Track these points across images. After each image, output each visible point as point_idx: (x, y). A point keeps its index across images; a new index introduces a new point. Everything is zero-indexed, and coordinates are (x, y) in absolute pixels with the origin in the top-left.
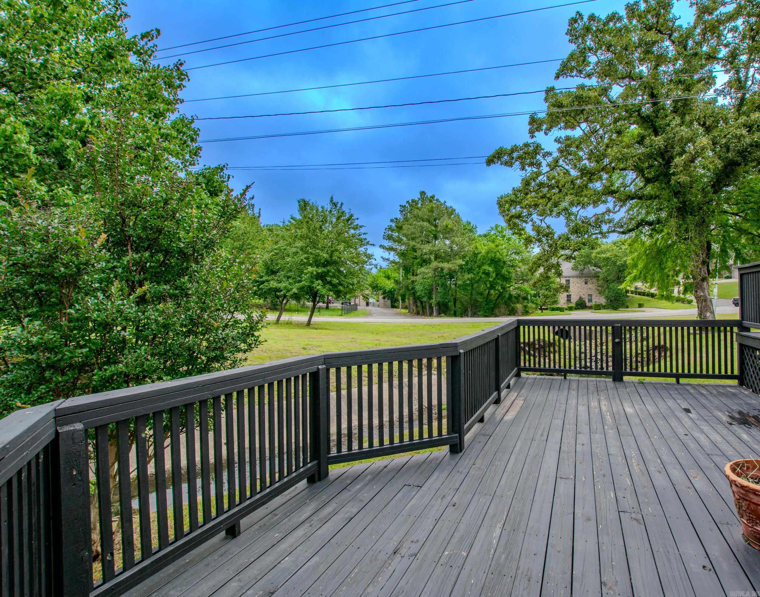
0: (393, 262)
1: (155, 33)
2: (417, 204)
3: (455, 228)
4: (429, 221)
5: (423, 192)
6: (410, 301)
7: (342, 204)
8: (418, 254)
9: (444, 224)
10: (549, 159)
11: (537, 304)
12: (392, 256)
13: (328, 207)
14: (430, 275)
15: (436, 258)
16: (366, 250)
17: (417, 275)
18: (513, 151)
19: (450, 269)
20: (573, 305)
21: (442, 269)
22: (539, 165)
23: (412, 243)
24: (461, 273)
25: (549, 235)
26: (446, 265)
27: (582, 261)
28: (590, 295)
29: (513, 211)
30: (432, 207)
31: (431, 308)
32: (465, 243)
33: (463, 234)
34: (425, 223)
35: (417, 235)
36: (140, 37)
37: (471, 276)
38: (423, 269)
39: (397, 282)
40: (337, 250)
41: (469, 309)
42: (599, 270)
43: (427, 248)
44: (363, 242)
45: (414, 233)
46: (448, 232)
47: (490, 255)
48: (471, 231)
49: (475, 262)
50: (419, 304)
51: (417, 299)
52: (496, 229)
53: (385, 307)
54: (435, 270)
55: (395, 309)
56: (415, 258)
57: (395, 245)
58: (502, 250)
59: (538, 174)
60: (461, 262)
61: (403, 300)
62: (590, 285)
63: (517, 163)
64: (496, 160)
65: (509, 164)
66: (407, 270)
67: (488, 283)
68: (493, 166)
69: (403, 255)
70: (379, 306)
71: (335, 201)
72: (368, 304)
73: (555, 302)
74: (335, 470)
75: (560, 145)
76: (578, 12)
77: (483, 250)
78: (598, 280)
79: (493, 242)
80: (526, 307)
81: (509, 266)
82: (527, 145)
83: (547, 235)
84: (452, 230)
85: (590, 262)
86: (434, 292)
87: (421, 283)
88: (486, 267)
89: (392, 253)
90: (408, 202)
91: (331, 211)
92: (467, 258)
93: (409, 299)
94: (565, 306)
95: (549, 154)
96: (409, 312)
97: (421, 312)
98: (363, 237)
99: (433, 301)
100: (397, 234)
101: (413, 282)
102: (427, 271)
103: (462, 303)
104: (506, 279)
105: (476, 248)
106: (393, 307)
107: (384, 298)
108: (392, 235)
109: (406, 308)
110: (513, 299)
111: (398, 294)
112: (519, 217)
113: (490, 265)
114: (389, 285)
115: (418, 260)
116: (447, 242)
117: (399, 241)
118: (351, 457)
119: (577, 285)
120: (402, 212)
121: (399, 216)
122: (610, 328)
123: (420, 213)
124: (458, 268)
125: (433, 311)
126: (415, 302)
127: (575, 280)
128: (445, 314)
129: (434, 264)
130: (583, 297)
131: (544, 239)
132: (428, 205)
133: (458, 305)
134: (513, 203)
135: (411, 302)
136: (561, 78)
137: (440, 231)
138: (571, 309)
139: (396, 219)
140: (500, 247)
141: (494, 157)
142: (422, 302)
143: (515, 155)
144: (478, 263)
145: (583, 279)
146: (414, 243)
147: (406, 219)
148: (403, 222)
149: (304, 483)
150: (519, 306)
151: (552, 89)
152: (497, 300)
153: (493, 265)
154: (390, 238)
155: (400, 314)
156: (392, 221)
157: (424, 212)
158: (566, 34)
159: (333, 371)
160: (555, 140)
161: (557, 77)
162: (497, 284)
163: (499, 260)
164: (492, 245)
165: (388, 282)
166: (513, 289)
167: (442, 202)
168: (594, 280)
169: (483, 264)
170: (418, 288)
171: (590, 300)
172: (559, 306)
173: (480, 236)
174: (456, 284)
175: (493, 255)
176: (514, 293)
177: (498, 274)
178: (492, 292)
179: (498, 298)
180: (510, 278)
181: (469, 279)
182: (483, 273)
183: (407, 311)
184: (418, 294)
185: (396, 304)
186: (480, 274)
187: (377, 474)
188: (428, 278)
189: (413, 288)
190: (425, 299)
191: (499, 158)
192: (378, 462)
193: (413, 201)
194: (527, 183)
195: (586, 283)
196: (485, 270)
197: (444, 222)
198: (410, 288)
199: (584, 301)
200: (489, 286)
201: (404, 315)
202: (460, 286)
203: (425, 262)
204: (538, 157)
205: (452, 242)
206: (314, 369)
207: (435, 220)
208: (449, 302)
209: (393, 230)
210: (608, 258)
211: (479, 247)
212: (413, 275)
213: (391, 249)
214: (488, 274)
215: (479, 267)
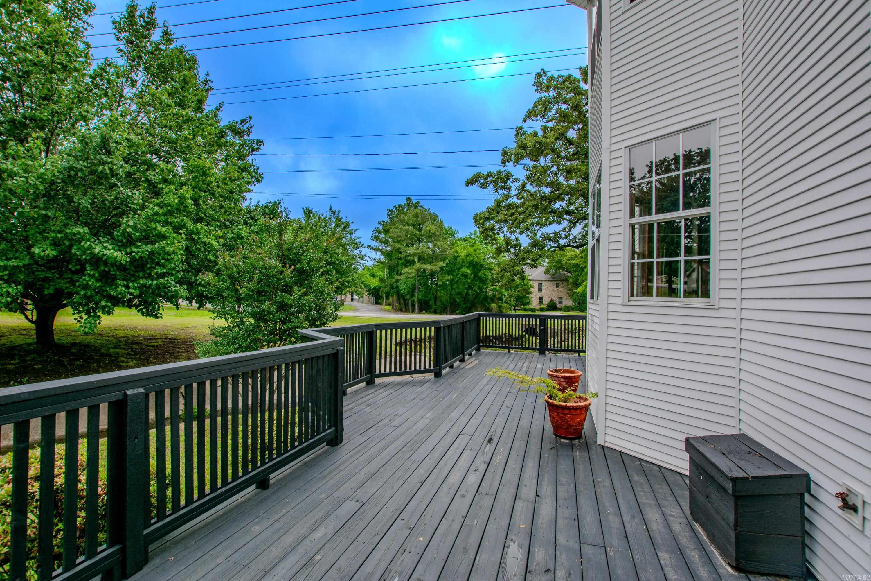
0: (379, 262)
1: (248, 120)
2: (403, 210)
3: (437, 233)
4: (413, 225)
5: (409, 198)
6: (393, 299)
7: (339, 211)
8: (403, 255)
9: (428, 228)
10: (517, 184)
11: (510, 305)
12: (378, 256)
13: (328, 214)
14: (413, 275)
15: (419, 260)
16: (361, 252)
17: (401, 274)
18: (488, 176)
19: (432, 270)
20: (545, 306)
21: (424, 270)
22: (509, 189)
23: (398, 245)
24: (442, 274)
25: (517, 246)
26: (428, 267)
27: (554, 266)
28: (561, 298)
29: (487, 224)
30: (417, 213)
31: (413, 305)
32: (447, 247)
33: (445, 238)
34: (410, 227)
35: (403, 239)
36: (239, 122)
37: (449, 277)
38: (406, 270)
39: (382, 280)
40: (335, 253)
41: (448, 308)
42: (569, 274)
43: (411, 250)
44: (357, 245)
45: (400, 236)
46: (431, 236)
47: (470, 259)
48: (452, 235)
49: (455, 264)
50: (402, 301)
51: (400, 296)
52: (475, 234)
53: (369, 303)
54: (418, 270)
55: (378, 306)
56: (400, 259)
57: (383, 247)
58: (479, 254)
59: (508, 197)
60: (441, 264)
61: (387, 298)
62: (561, 289)
63: (491, 186)
64: (474, 182)
65: (484, 186)
66: (393, 270)
67: (466, 284)
68: (471, 186)
69: (388, 255)
70: (363, 302)
71: (333, 209)
72: (352, 300)
73: (528, 303)
74: (377, 380)
75: (527, 172)
76: (542, 69)
77: (463, 254)
78: (568, 284)
79: (472, 246)
80: (500, 307)
81: (486, 269)
82: (500, 172)
83: (515, 246)
84: (434, 234)
85: (561, 267)
86: (416, 291)
87: (405, 283)
88: (465, 270)
89: (379, 253)
90: (395, 207)
91: (330, 219)
92: (447, 261)
93: (392, 296)
94: (537, 308)
95: (517, 180)
96: (393, 308)
97: (404, 308)
98: (357, 241)
99: (415, 299)
100: (384, 236)
101: (397, 281)
102: (410, 271)
103: (441, 301)
104: (483, 281)
105: (456, 252)
106: (377, 303)
107: (369, 294)
108: (379, 236)
109: (389, 305)
110: (489, 300)
111: (382, 292)
112: (492, 229)
113: (468, 268)
114: (374, 283)
115: (403, 261)
116: (430, 245)
117: (386, 242)
118: (385, 375)
119: (549, 288)
120: (389, 215)
121: (387, 220)
122: (538, 320)
123: (406, 218)
124: (438, 269)
125: (415, 309)
126: (398, 299)
127: (547, 283)
128: (426, 312)
129: (418, 265)
130: (554, 299)
131: (512, 250)
132: (414, 212)
133: (439, 303)
134: (486, 219)
135: (395, 300)
136: (528, 121)
137: (424, 235)
138: (542, 310)
139: (384, 222)
140: (478, 251)
141: (472, 180)
142: (404, 300)
143: (489, 179)
144: (458, 266)
145: (555, 283)
146: (399, 246)
147: (393, 223)
148: (390, 225)
149: (364, 384)
150: (494, 306)
151: (521, 128)
152: (474, 300)
153: (471, 268)
154: (377, 239)
155: (385, 310)
156: (379, 223)
157: (409, 217)
158: (533, 85)
159: (378, 332)
160: (524, 168)
161: (524, 121)
162: (475, 285)
163: (477, 263)
164: (471, 250)
165: (373, 280)
166: (490, 290)
167: (427, 208)
168: (565, 284)
169: (462, 267)
170: (402, 287)
171: (561, 303)
172: (531, 307)
173: (460, 239)
174: (436, 284)
175: (471, 259)
176: (490, 294)
177: (476, 276)
178: (470, 291)
179: (475, 298)
180: (486, 280)
181: (448, 280)
182: (462, 275)
183: (391, 308)
184: (402, 292)
185: (380, 301)
186: (459, 276)
187: (399, 384)
188: (412, 278)
189: (397, 287)
190: (408, 297)
191: (477, 181)
192: (398, 379)
193: (400, 206)
194: (498, 204)
195: (557, 286)
196: (463, 272)
197: (428, 227)
198: (395, 286)
199: (555, 303)
200: (467, 286)
201: (388, 311)
202: (440, 286)
203: (409, 263)
204: (509, 182)
205: (435, 246)
206: (371, 330)
207: (419, 225)
208: (430, 300)
209: (380, 232)
210: (577, 264)
211: (459, 251)
212: (397, 274)
213: (377, 250)
214: (466, 276)
215: (459, 269)
